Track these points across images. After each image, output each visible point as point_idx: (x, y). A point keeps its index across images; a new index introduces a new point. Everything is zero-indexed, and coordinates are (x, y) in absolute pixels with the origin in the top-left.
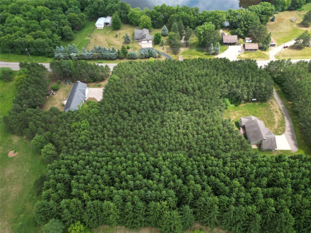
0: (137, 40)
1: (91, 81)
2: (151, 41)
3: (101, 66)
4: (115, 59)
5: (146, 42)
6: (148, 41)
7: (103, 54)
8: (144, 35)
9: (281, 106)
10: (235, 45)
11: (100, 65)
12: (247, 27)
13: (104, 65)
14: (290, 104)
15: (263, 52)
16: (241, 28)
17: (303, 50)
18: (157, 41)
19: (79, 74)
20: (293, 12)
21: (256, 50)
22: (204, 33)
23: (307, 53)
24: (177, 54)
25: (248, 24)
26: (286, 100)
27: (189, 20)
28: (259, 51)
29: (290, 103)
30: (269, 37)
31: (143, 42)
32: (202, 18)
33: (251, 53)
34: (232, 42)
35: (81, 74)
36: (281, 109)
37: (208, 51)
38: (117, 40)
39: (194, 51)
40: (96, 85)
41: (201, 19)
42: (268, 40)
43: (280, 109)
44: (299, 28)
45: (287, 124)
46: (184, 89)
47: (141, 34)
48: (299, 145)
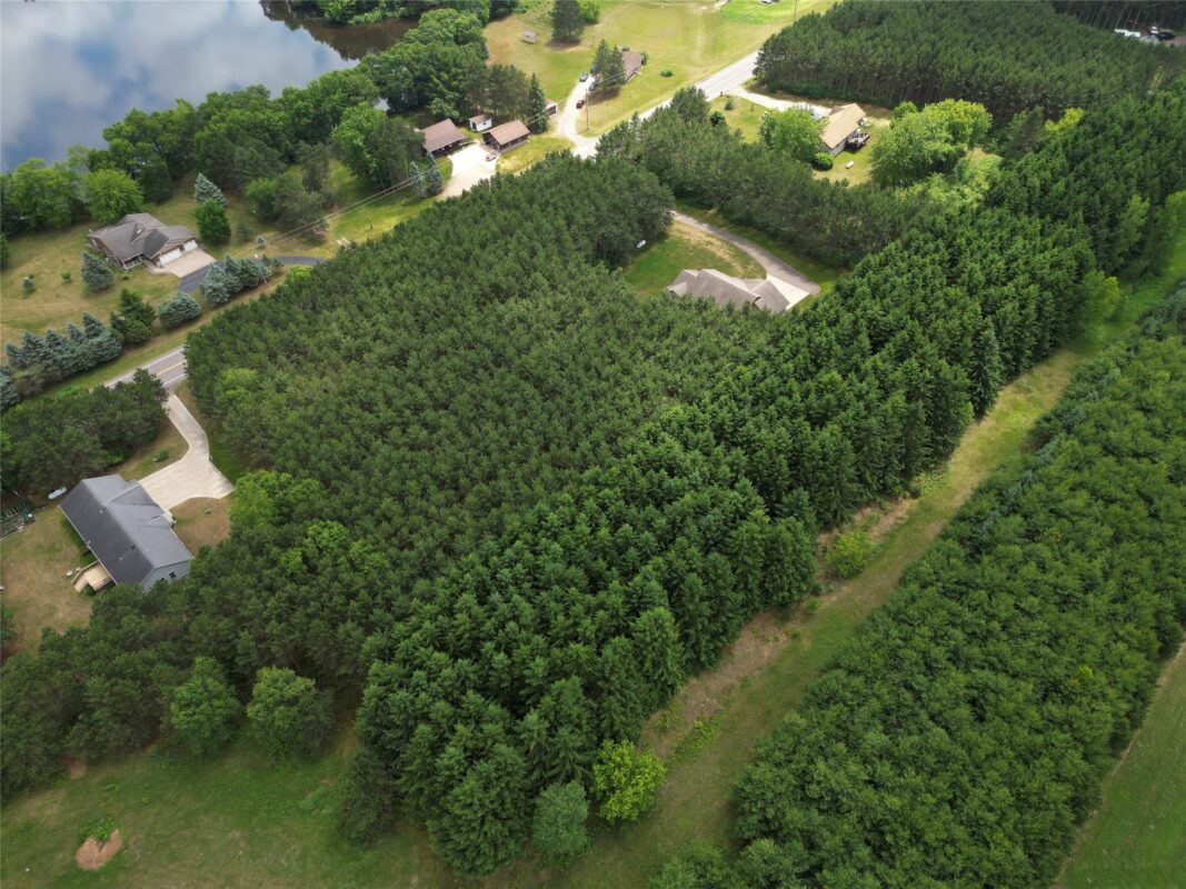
0: (133, 265)
1: (117, 460)
2: (191, 246)
3: (120, 385)
4: (121, 354)
5: (177, 253)
6: (182, 248)
7: (59, 357)
8: (146, 234)
9: (704, 227)
10: (460, 148)
11: (111, 384)
12: (456, 89)
13: (127, 377)
14: (716, 215)
15: (544, 136)
16: (442, 95)
17: (622, 93)
18: (213, 236)
19: (58, 457)
20: (508, 20)
21: (524, 138)
22: (366, 141)
23: (636, 96)
24: (325, 242)
25: (455, 77)
26: (700, 212)
27: (268, 130)
28: (534, 138)
29: (711, 211)
30: (535, 89)
31: (164, 259)
32: (306, 107)
33: (521, 151)
34: (449, 143)
35: (65, 453)
36: (711, 232)
37: (407, 191)
38: (46, 301)
39: (364, 211)
40: (150, 463)
41: (305, 115)
42: (537, 97)
43: (708, 235)
44: (562, 52)
45: (753, 253)
46: (488, 290)
47: (135, 235)
48: (812, 277)
